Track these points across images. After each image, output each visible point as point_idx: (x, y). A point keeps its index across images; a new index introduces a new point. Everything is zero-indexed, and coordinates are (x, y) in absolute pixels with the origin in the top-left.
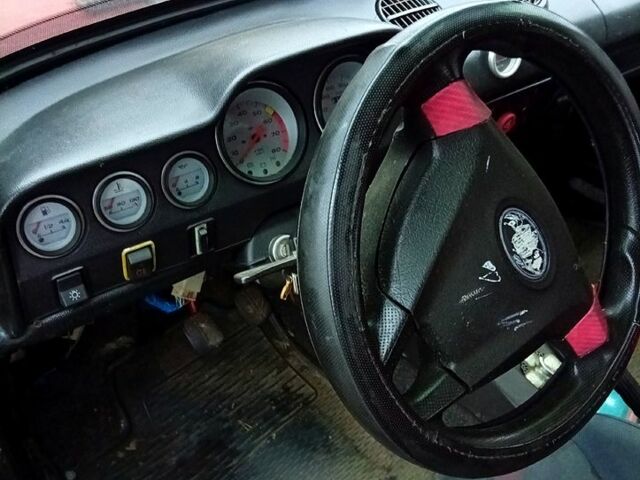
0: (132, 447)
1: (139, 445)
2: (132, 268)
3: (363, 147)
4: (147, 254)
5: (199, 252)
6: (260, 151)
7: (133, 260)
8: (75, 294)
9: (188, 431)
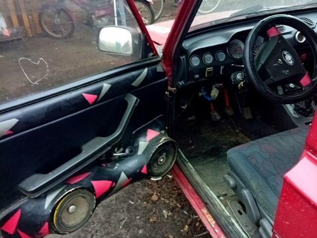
0: (193, 147)
1: (195, 148)
2: (208, 72)
3: (255, 35)
4: (211, 70)
5: (221, 73)
6: (236, 54)
7: (209, 70)
8: (197, 76)
9: (208, 146)
